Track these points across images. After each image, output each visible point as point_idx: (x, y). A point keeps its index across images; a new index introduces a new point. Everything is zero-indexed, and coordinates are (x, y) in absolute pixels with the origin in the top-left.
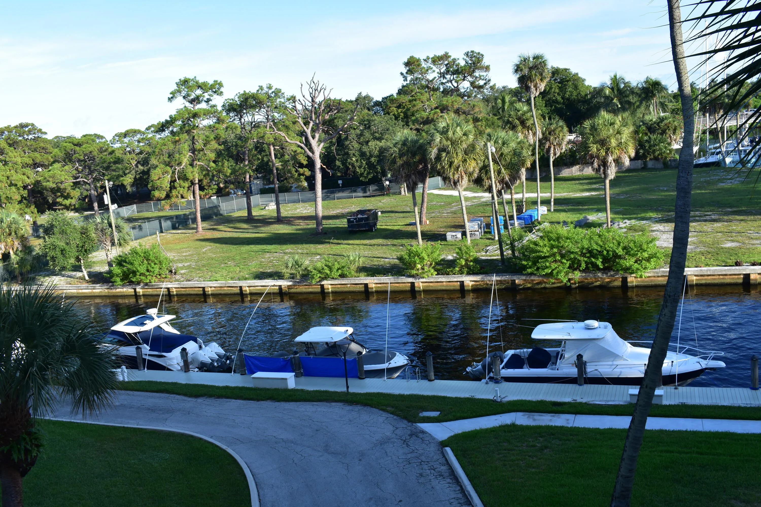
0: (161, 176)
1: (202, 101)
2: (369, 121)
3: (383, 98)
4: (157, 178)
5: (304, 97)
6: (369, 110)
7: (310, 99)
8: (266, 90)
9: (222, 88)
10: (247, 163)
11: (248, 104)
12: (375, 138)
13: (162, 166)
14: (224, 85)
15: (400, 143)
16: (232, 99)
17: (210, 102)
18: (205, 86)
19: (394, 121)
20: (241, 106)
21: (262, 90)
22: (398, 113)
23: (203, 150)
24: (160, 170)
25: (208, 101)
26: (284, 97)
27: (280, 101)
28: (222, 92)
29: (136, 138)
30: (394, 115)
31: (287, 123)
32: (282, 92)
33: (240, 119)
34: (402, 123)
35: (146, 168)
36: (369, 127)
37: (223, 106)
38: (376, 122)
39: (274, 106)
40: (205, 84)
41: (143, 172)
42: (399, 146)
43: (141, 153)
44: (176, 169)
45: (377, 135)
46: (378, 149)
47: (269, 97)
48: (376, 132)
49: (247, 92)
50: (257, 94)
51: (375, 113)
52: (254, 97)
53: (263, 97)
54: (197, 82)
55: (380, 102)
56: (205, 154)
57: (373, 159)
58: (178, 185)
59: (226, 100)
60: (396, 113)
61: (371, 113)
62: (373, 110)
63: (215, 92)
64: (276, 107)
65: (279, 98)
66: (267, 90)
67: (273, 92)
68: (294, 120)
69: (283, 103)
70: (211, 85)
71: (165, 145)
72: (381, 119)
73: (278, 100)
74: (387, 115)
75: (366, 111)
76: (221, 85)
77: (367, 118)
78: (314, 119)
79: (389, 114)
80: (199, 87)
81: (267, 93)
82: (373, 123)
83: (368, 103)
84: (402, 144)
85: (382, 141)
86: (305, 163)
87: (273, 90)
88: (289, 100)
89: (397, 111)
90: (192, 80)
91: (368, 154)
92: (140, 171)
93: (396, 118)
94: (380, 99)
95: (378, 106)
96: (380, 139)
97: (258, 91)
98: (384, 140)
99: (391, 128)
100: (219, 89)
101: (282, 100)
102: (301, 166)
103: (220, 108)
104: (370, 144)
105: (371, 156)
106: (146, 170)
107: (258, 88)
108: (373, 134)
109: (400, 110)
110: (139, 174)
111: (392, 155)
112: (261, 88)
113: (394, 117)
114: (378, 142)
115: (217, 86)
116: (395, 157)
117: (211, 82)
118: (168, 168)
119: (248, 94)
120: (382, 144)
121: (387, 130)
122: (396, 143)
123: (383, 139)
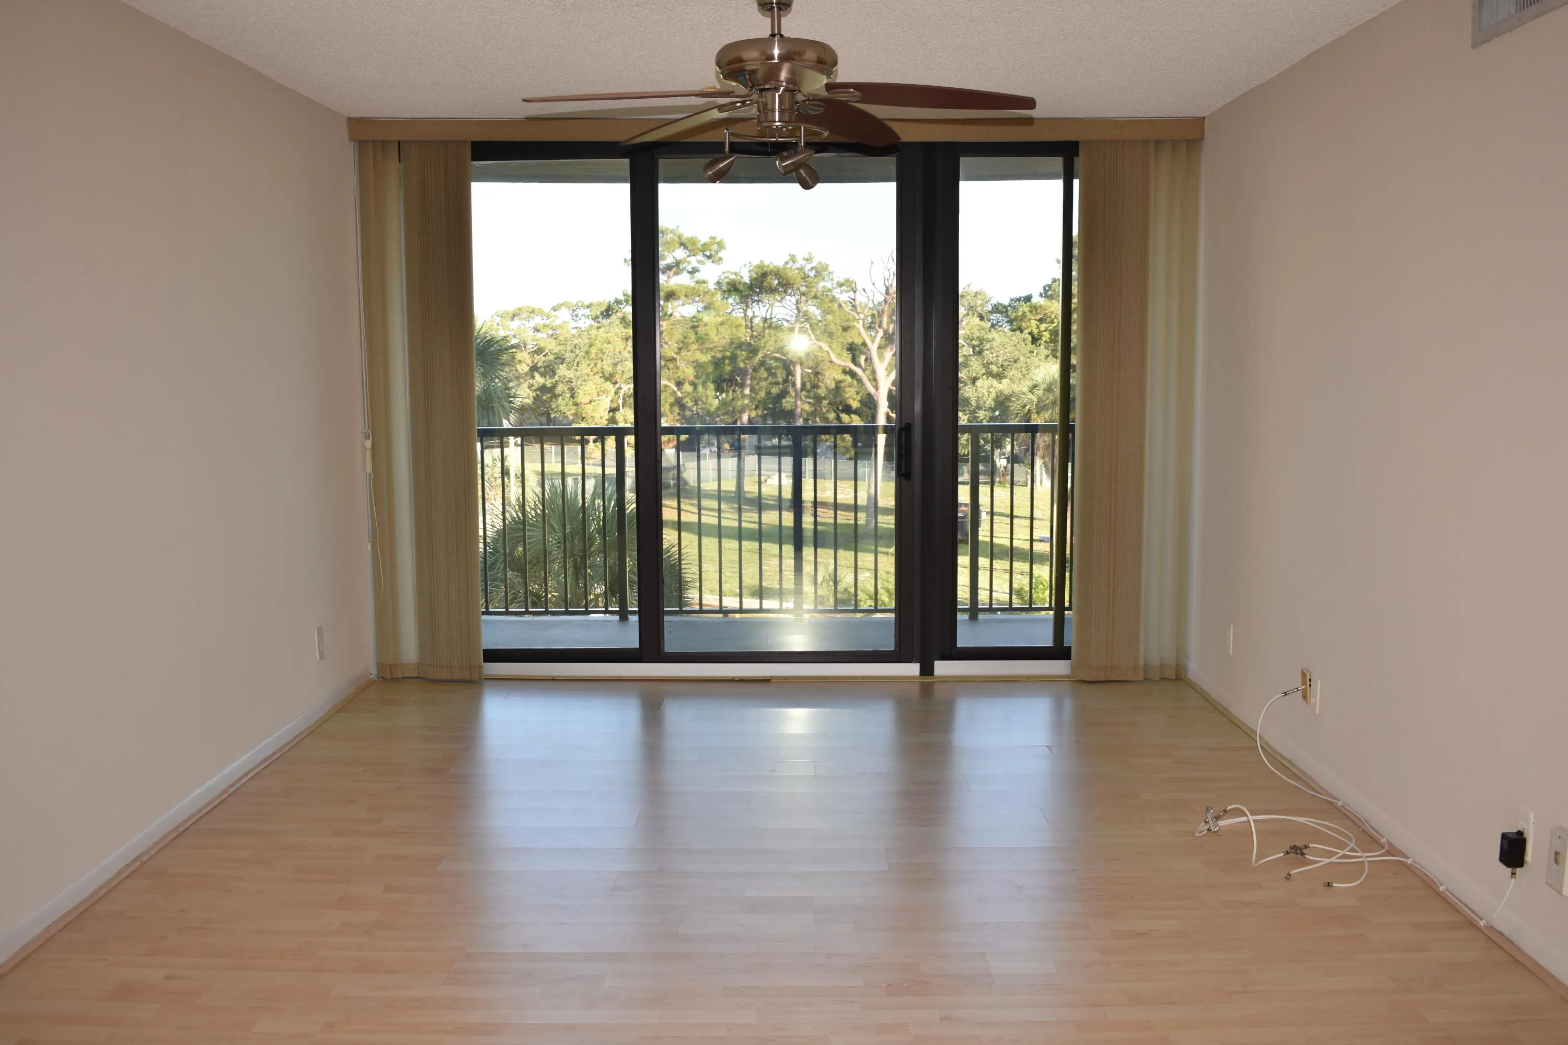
0: (595, 397)
1: (683, 270)
2: (981, 340)
3: (1011, 300)
4: (587, 401)
5: (874, 284)
6: (981, 318)
7: (883, 290)
8: (800, 263)
9: (723, 251)
10: (747, 391)
11: (765, 284)
12: (990, 374)
13: (598, 379)
14: (726, 245)
15: (1043, 386)
16: (736, 274)
17: (697, 275)
18: (694, 244)
19: (1029, 344)
20: (751, 287)
21: (794, 262)
22: (1040, 332)
23: (673, 360)
24: (594, 387)
25: (694, 271)
26: (832, 279)
27: (824, 287)
28: (720, 259)
29: (532, 324)
30: (1030, 333)
31: (832, 328)
32: (830, 269)
33: (745, 311)
34: (1046, 352)
35: (550, 381)
36: (980, 353)
37: (718, 283)
38: (995, 344)
39: (813, 294)
40: (693, 241)
41: (543, 389)
42: (1040, 392)
43: (539, 351)
44: (620, 388)
45: (994, 368)
46: (993, 395)
47: (805, 277)
48: (992, 363)
49: (766, 263)
50: (784, 269)
51: (993, 326)
52: (777, 274)
53: (793, 274)
54: (680, 237)
55: (1005, 307)
56: (678, 368)
57: (981, 414)
58: (622, 418)
59: (724, 273)
60: (1036, 331)
61: (987, 325)
62: (989, 320)
63: (709, 257)
64: (815, 297)
65: (823, 279)
66: (803, 263)
67: (812, 268)
68: (845, 324)
69: (829, 290)
70: (705, 244)
71: (609, 342)
72: (1005, 340)
73: (822, 284)
74: (1018, 332)
75: (977, 320)
76: (721, 245)
77: (977, 334)
78: (885, 325)
79: (1022, 332)
80: (682, 244)
81: (801, 269)
82: (988, 346)
83: (982, 305)
84: (1045, 390)
85: (1004, 381)
86: (855, 405)
87: (814, 264)
88: (841, 285)
89: (1038, 327)
90: (672, 231)
91: (974, 403)
92: (536, 386)
93: (1035, 340)
94: (1006, 302)
95: (1000, 312)
96: (999, 376)
97: (787, 263)
98: (1007, 380)
99: (1022, 358)
100: (717, 252)
101: (828, 285)
102: (848, 410)
103: (712, 286)
104: (979, 383)
105: (979, 408)
106: (549, 385)
107: (787, 258)
108: (986, 365)
109: (1043, 326)
110: (535, 390)
111: (1025, 406)
112: (793, 259)
113: (1030, 338)
114: (995, 382)
115: (715, 247)
116: (1029, 410)
117: (704, 239)
118: (609, 386)
119: (768, 266)
120: (1004, 386)
121: (1015, 361)
122: (1035, 386)
123: (1005, 377)
